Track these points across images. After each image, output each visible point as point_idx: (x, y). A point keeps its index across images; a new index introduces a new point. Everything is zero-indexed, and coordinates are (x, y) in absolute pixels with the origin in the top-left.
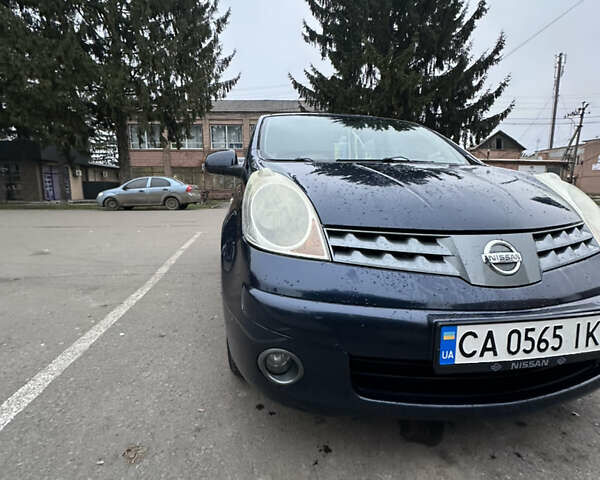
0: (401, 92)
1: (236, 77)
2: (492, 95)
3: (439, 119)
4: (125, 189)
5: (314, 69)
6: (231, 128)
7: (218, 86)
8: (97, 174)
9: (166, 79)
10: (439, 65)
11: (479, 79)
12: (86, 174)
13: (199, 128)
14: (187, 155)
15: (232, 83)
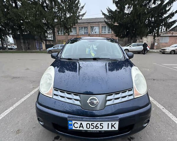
0: (138, 14)
1: (85, 12)
2: (174, 13)
3: (153, 23)
4: (54, 48)
5: (109, 8)
6: (85, 27)
7: (79, 16)
8: (49, 42)
9: (65, 14)
10: (154, 3)
11: (169, 7)
12: (46, 42)
13: (75, 28)
14: (72, 36)
15: (84, 14)
